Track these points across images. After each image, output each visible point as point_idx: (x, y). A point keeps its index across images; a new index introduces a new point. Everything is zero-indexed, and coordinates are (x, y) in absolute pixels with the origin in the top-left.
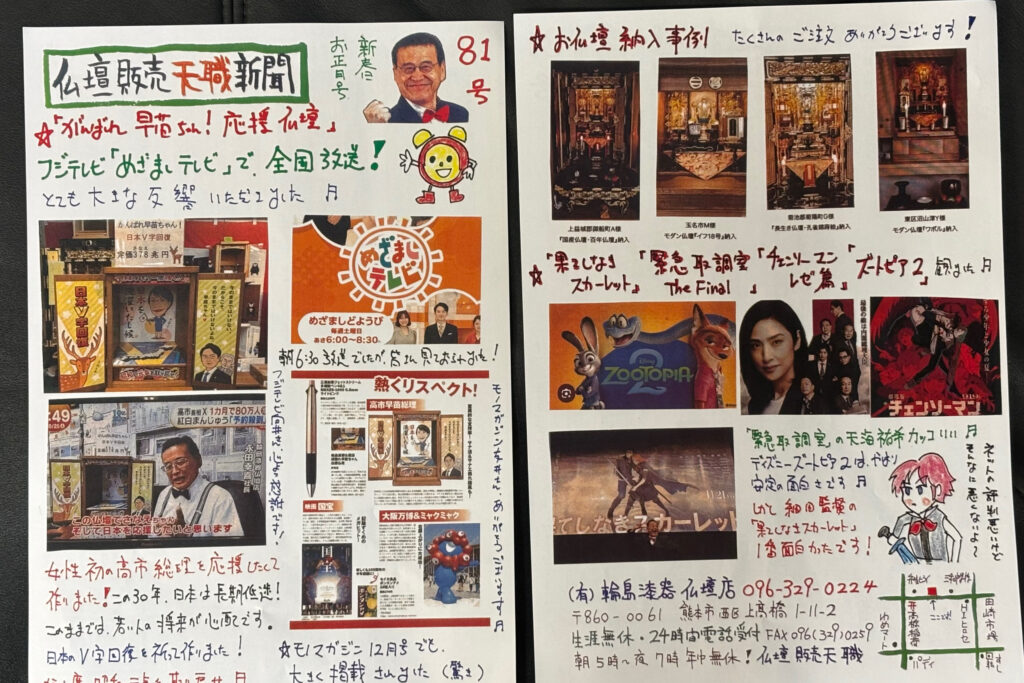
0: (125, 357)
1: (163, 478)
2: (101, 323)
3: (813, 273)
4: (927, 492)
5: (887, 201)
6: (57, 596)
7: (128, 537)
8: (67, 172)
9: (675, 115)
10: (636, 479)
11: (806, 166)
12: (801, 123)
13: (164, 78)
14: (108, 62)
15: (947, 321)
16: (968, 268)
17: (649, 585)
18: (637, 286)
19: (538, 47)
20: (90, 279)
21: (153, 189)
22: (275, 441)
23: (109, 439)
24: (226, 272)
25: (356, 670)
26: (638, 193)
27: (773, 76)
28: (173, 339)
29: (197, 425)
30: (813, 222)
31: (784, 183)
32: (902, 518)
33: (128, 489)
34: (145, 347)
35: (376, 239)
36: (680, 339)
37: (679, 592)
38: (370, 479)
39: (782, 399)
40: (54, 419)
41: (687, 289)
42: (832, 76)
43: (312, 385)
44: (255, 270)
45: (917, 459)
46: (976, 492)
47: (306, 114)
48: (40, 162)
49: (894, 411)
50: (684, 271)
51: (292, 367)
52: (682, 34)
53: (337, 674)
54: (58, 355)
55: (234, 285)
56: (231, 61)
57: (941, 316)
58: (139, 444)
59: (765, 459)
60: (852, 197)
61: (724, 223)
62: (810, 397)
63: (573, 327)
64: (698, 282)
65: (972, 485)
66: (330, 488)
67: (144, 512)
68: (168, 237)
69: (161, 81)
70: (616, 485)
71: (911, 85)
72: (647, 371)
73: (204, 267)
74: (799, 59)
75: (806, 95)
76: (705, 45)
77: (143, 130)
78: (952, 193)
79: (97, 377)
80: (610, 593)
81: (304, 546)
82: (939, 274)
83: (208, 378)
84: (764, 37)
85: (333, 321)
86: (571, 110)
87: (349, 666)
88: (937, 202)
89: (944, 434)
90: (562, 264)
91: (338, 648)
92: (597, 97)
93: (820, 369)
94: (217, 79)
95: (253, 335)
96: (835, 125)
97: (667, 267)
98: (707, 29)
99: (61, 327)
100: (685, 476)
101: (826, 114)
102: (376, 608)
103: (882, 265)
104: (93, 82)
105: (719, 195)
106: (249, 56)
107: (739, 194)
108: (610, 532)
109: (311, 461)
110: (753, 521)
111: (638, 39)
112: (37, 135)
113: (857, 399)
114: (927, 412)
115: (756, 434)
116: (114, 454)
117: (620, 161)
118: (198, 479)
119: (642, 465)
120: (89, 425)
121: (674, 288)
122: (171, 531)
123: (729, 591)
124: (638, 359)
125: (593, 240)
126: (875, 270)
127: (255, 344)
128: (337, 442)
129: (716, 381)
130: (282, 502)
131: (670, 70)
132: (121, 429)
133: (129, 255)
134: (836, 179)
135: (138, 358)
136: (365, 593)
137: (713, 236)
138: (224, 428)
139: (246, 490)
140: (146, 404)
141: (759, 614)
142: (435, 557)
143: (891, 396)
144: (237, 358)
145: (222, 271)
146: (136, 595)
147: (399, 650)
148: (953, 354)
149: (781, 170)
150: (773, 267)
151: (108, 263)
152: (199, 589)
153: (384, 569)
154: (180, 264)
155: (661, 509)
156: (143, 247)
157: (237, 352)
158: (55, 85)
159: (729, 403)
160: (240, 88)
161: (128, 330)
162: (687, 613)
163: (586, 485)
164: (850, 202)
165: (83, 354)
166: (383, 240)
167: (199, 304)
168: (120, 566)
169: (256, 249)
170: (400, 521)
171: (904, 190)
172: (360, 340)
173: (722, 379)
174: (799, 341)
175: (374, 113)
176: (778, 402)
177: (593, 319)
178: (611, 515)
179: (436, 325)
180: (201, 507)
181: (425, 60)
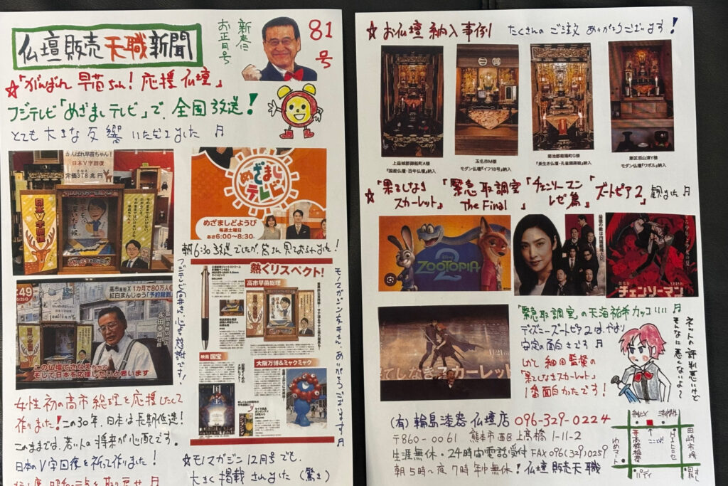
0: (71, 250)
1: (99, 337)
2: (54, 225)
3: (565, 195)
4: (646, 351)
5: (617, 145)
6: (23, 422)
7: (74, 380)
8: (28, 116)
9: (468, 84)
10: (439, 341)
11: (560, 120)
12: (557, 90)
13: (99, 49)
14: (58, 37)
15: (659, 230)
16: (674, 193)
17: (448, 417)
18: (441, 204)
19: (372, 36)
20: (46, 193)
21: (91, 128)
22: (179, 309)
23: (58, 309)
24: (144, 188)
25: (238, 475)
26: (442, 138)
27: (536, 57)
28: (106, 237)
29: (123, 299)
30: (565, 160)
31: (545, 132)
32: (628, 370)
33: (74, 345)
34: (86, 242)
35: (251, 164)
36: (472, 242)
37: (469, 421)
38: (248, 336)
39: (543, 285)
40: (20, 294)
41: (476, 206)
42: (578, 58)
43: (206, 269)
44: (165, 187)
45: (638, 328)
46: (680, 352)
47: (201, 75)
48: (9, 109)
49: (622, 293)
50: (474, 194)
51: (191, 256)
52: (473, 28)
53: (224, 477)
54: (23, 248)
55: (150, 198)
56: (147, 36)
57: (655, 227)
58: (82, 312)
59: (531, 327)
60: (593, 142)
61: (503, 160)
62: (563, 283)
63: (395, 232)
65: (678, 346)
66: (219, 343)
67: (86, 361)
68: (102, 163)
69: (97, 51)
70: (425, 345)
71: (633, 65)
72: (447, 264)
73: (128, 184)
74: (555, 46)
75: (560, 71)
76: (489, 35)
77: (83, 86)
78: (662, 141)
79: (51, 265)
80: (420, 422)
81: (200, 385)
82: (654, 197)
83: (132, 264)
84: (531, 30)
85: (220, 223)
86: (395, 79)
87: (233, 472)
88: (652, 147)
89: (657, 310)
90: (388, 188)
91: (225, 459)
92: (413, 71)
93: (570, 263)
94: (137, 50)
95: (163, 234)
96: (580, 92)
97: (462, 191)
98: (491, 25)
99: (25, 228)
100: (474, 339)
101: (574, 84)
102: (252, 430)
103: (614, 190)
104: (47, 51)
105: (501, 141)
106: (160, 33)
107: (513, 139)
108: (420, 378)
109: (205, 323)
110: (522, 371)
111: (442, 31)
112: (7, 89)
113: (597, 285)
114: (645, 294)
115: (525, 309)
116: (64, 320)
117: (430, 116)
118: (124, 338)
119: (444, 331)
120: (46, 299)
121: (467, 205)
122: (105, 375)
123: (505, 421)
124: (441, 256)
125: (410, 171)
126: (609, 194)
127: (165, 240)
128: (223, 310)
129: (497, 272)
130: (184, 354)
131: (465, 52)
132: (69, 302)
133: (74, 176)
134: (581, 129)
135: (81, 250)
136: (245, 419)
137: (494, 169)
138: (143, 301)
139: (159, 345)
140: (87, 283)
141: (526, 438)
142: (295, 392)
143: (620, 283)
144: (152, 250)
145: (141, 187)
146: (80, 421)
147: (269, 460)
148: (664, 253)
149: (543, 123)
150: (537, 191)
151: (59, 182)
152: (125, 417)
153: (258, 402)
154: (111, 183)
155: (456, 362)
156: (84, 170)
157: (152, 245)
158: (20, 53)
159: (506, 287)
160: (154, 56)
161: (74, 230)
162: (475, 437)
163: (404, 345)
164: (590, 146)
165: (41, 247)
166: (256, 164)
167: (124, 212)
168: (68, 400)
169: (166, 172)
170: (269, 366)
171: (629, 138)
172: (240, 236)
173: (501, 270)
174: (556, 243)
175: (250, 74)
176: (540, 286)
177: (409, 227)
178: (421, 367)
179: (294, 225)
180: (126, 357)
181: (286, 36)
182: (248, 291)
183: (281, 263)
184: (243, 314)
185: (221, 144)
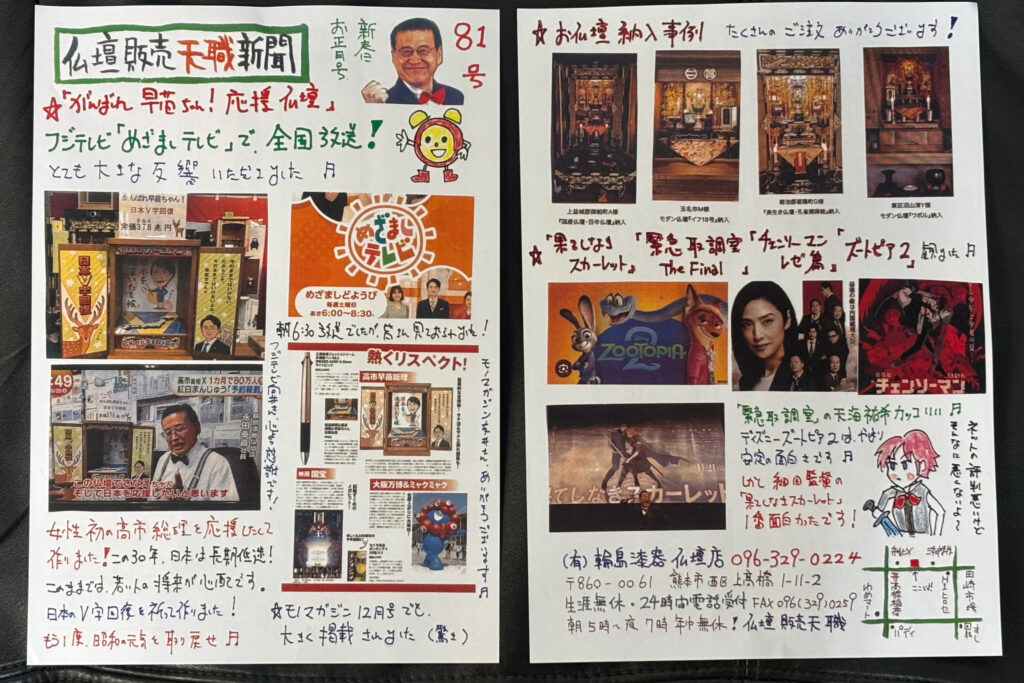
0: (127, 326)
1: (162, 444)
2: (104, 292)
3: (803, 255)
4: (912, 467)
5: (874, 189)
6: (58, 554)
7: (128, 500)
8: (73, 145)
9: (671, 104)
10: (630, 451)
11: (797, 153)
12: (792, 113)
13: (169, 57)
14: (116, 40)
15: (933, 303)
16: (953, 253)
17: (640, 554)
18: (633, 267)
19: (540, 40)
20: (94, 249)
21: (157, 164)
22: (271, 410)
23: (107, 405)
24: (227, 246)
25: (345, 632)
26: (635, 178)
27: (765, 68)
28: (174, 310)
29: (196, 394)
30: (803, 207)
31: (776, 169)
32: (887, 493)
33: (128, 454)
34: (147, 317)
35: (372, 215)
36: (674, 318)
37: (669, 559)
38: (362, 448)
39: (773, 376)
40: (56, 383)
41: (681, 269)
42: (821, 69)
43: (308, 357)
44: (255, 245)
45: (902, 435)
46: (959, 468)
47: (306, 93)
48: (47, 135)
49: (880, 388)
50: (678, 253)
51: (288, 339)
52: (678, 28)
53: (326, 635)
54: (61, 321)
55: (234, 259)
56: (235, 41)
58: (139, 411)
59: (755, 434)
60: (841, 183)
61: (717, 208)
62: (799, 375)
63: (571, 305)
64: (692, 263)
65: (956, 461)
66: (323, 456)
67: (144, 476)
68: (171, 211)
69: (166, 59)
70: (610, 457)
71: (897, 81)
72: (642, 348)
73: (205, 241)
74: (790, 52)
75: (797, 87)
76: (700, 38)
77: (148, 106)
78: (938, 182)
79: (100, 345)
80: (602, 561)
81: (296, 511)
82: (925, 258)
83: (208, 348)
84: (757, 31)
85: (328, 295)
86: (571, 99)
87: (338, 628)
88: (922, 190)
89: (929, 412)
90: (561, 245)
91: (328, 610)
92: (597, 86)
93: (809, 348)
94: (221, 58)
95: (252, 308)
96: (825, 115)
97: (662, 249)
98: (702, 24)
99: (64, 295)
100: (677, 450)
101: (816, 104)
102: (365, 573)
103: (870, 248)
104: (100, 60)
105: (711, 181)
106: (252, 36)
107: (731, 179)
108: (603, 502)
109: (306, 429)
110: (742, 493)
111: (636, 33)
112: (45, 109)
113: (845, 376)
114: (912, 390)
115: (746, 409)
116: (115, 420)
117: (617, 148)
118: (196, 446)
119: (636, 438)
120: (91, 391)
121: (669, 269)
122: (171, 495)
123: (718, 560)
124: (633, 336)
125: (591, 222)
126: (863, 254)
127: (253, 317)
128: (330, 412)
129: (708, 359)
130: (276, 469)
131: (666, 61)
132: (123, 396)
133: (133, 227)
134: (826, 166)
135: (140, 327)
136: (355, 558)
137: (706, 220)
138: (223, 397)
139: (243, 457)
140: (147, 372)
141: (747, 583)
142: (424, 525)
143: (877, 375)
144: (236, 329)
145: (223, 245)
146: (134, 556)
147: (387, 613)
148: (939, 334)
149: (773, 156)
150: (764, 249)
151: (112, 234)
152: (195, 551)
153: (373, 536)
154: (182, 238)
155: (652, 480)
156: (147, 220)
157: (236, 323)
158: (65, 62)
159: (720, 379)
160: (243, 67)
161: (131, 300)
162: (677, 580)
163: (582, 456)
164: (839, 189)
165: (85, 321)
166: (379, 216)
167: (200, 277)
168: (120, 527)
169: (257, 224)
170: (390, 489)
171: (891, 178)
172: (354, 314)
173: (715, 356)
174: (789, 320)
175: (372, 93)
176: (767, 379)
177: (589, 296)
178: (604, 486)
179: (428, 300)
180: (199, 472)
181: (423, 44)
182: (363, 388)
183: (408, 350)
184: (356, 419)
185: (331, 188)
